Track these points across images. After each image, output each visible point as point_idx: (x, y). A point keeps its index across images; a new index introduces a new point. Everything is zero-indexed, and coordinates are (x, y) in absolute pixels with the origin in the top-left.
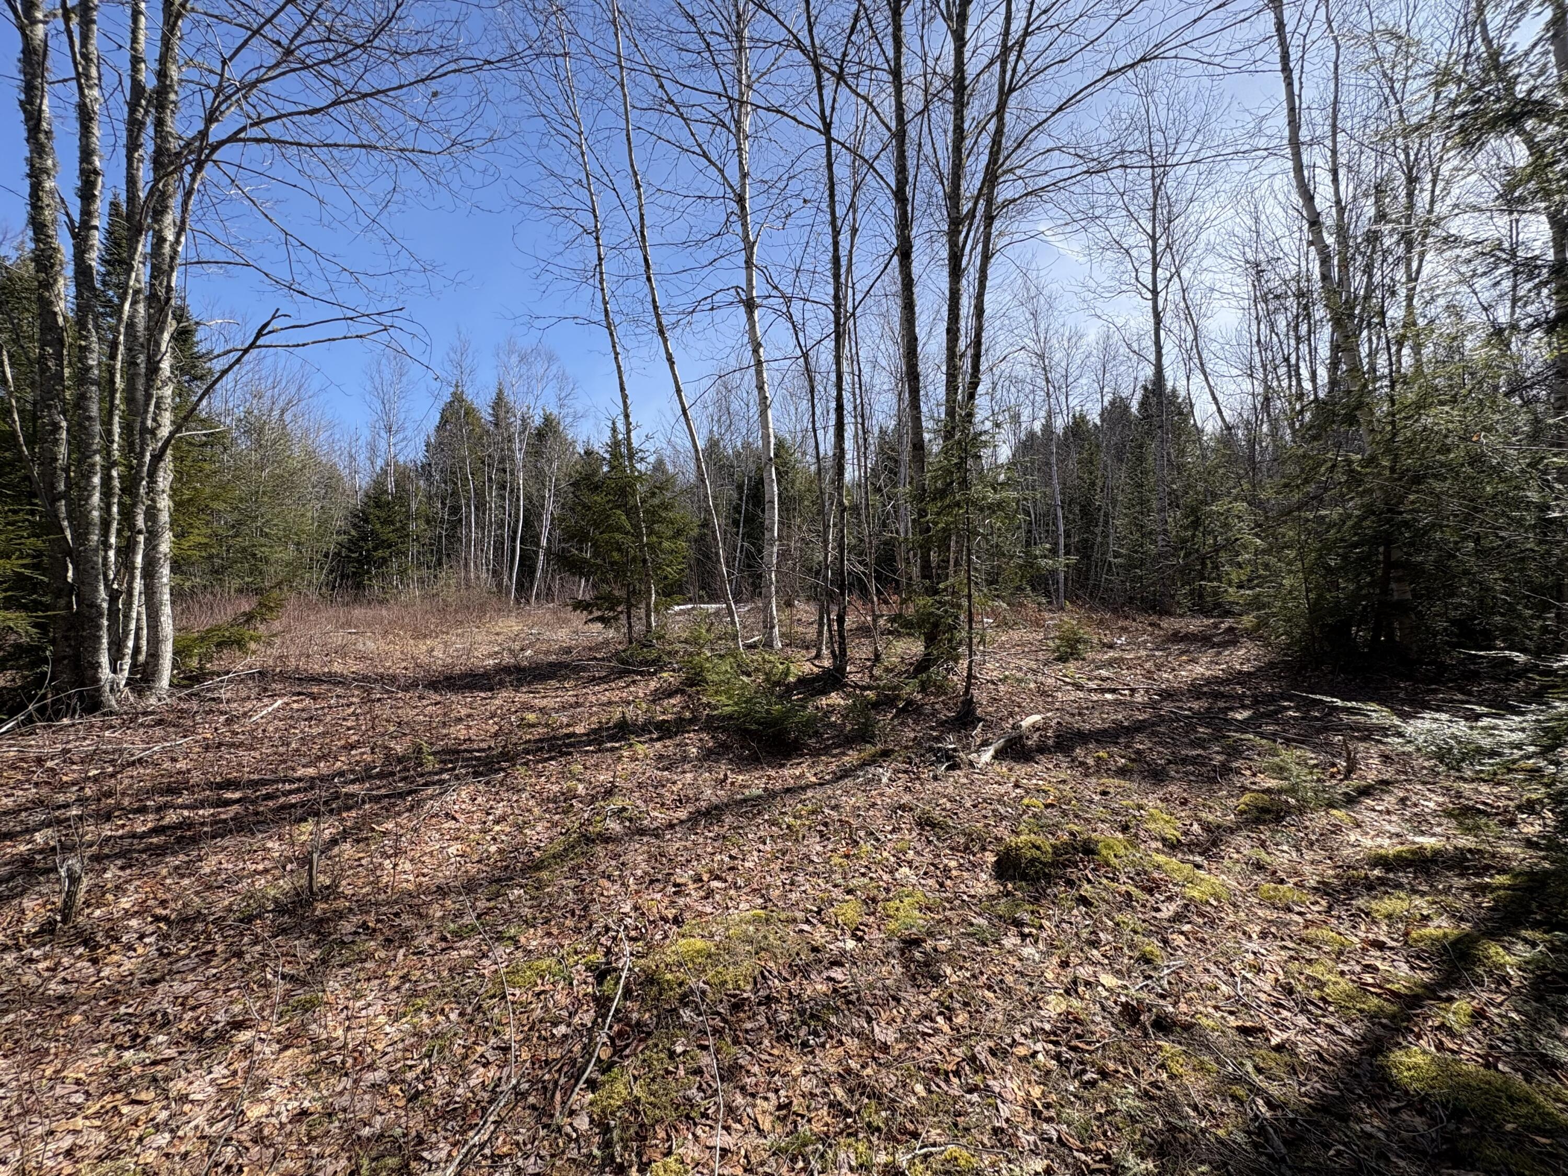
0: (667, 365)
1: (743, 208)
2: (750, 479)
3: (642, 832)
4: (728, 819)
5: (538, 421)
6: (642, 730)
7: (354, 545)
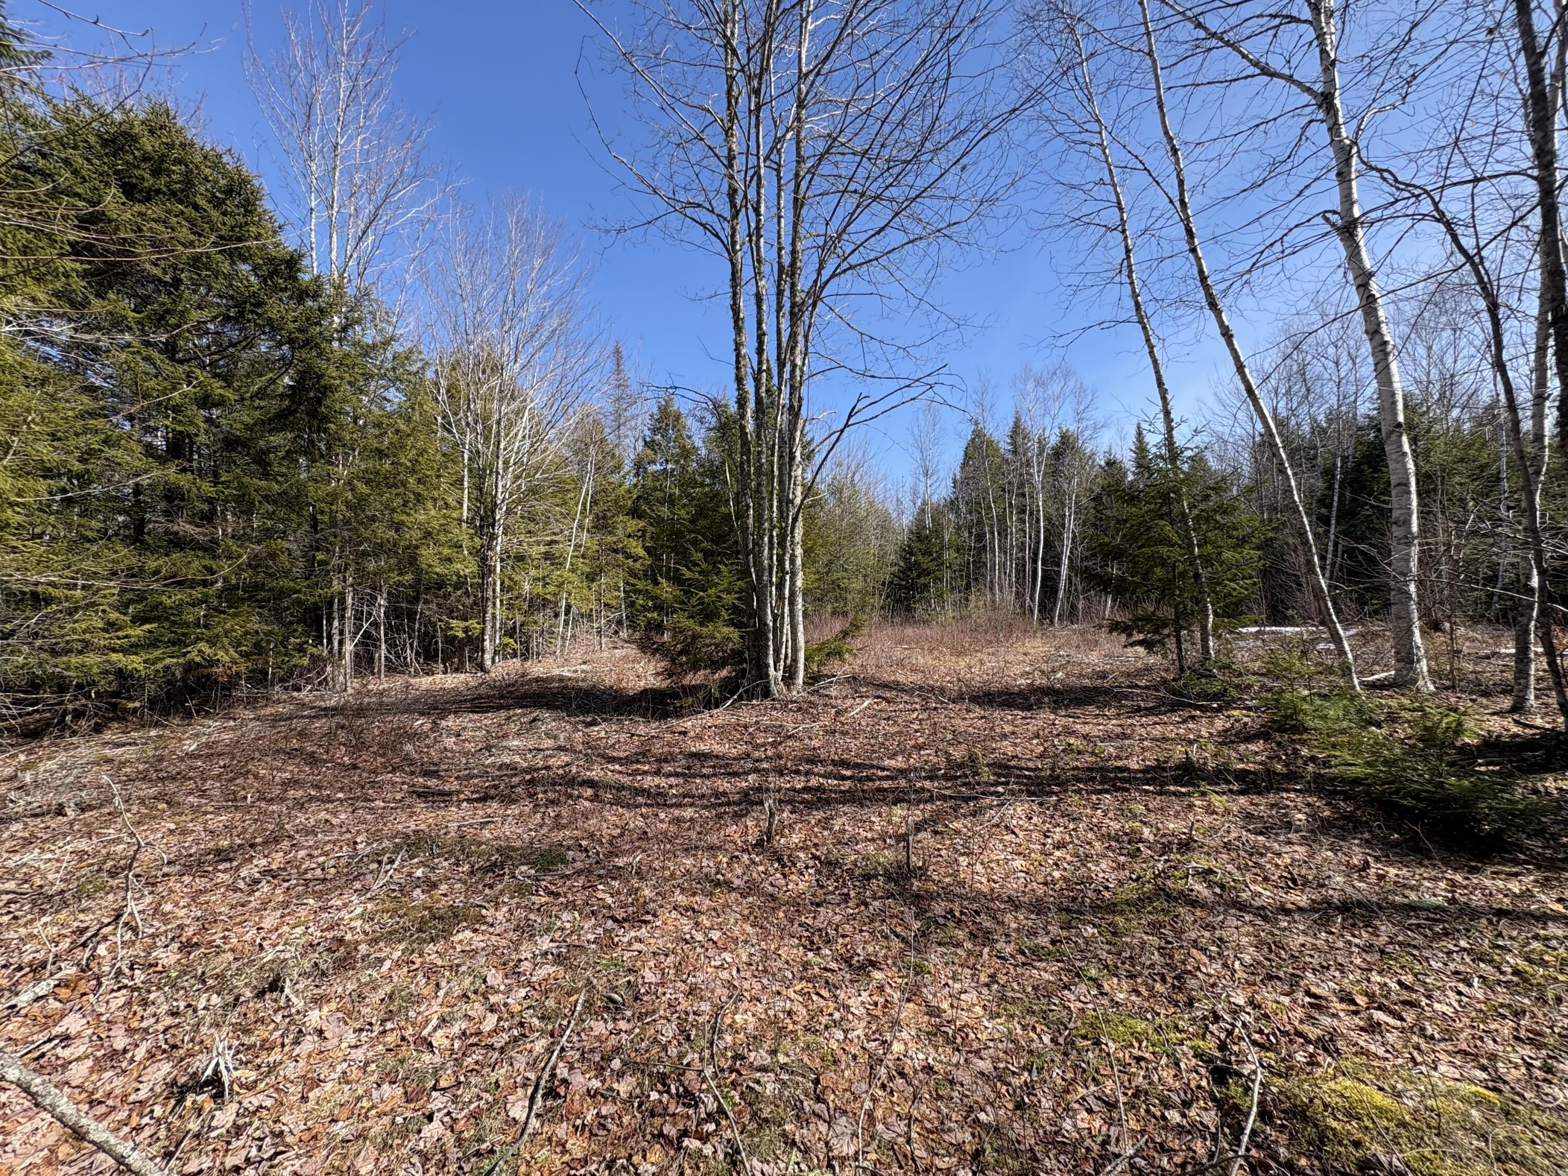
0: (1222, 341)
1: (1330, 107)
2: (1345, 459)
3: (1243, 907)
4: (1385, 929)
5: (1054, 440)
6: (1219, 776)
7: (904, 573)
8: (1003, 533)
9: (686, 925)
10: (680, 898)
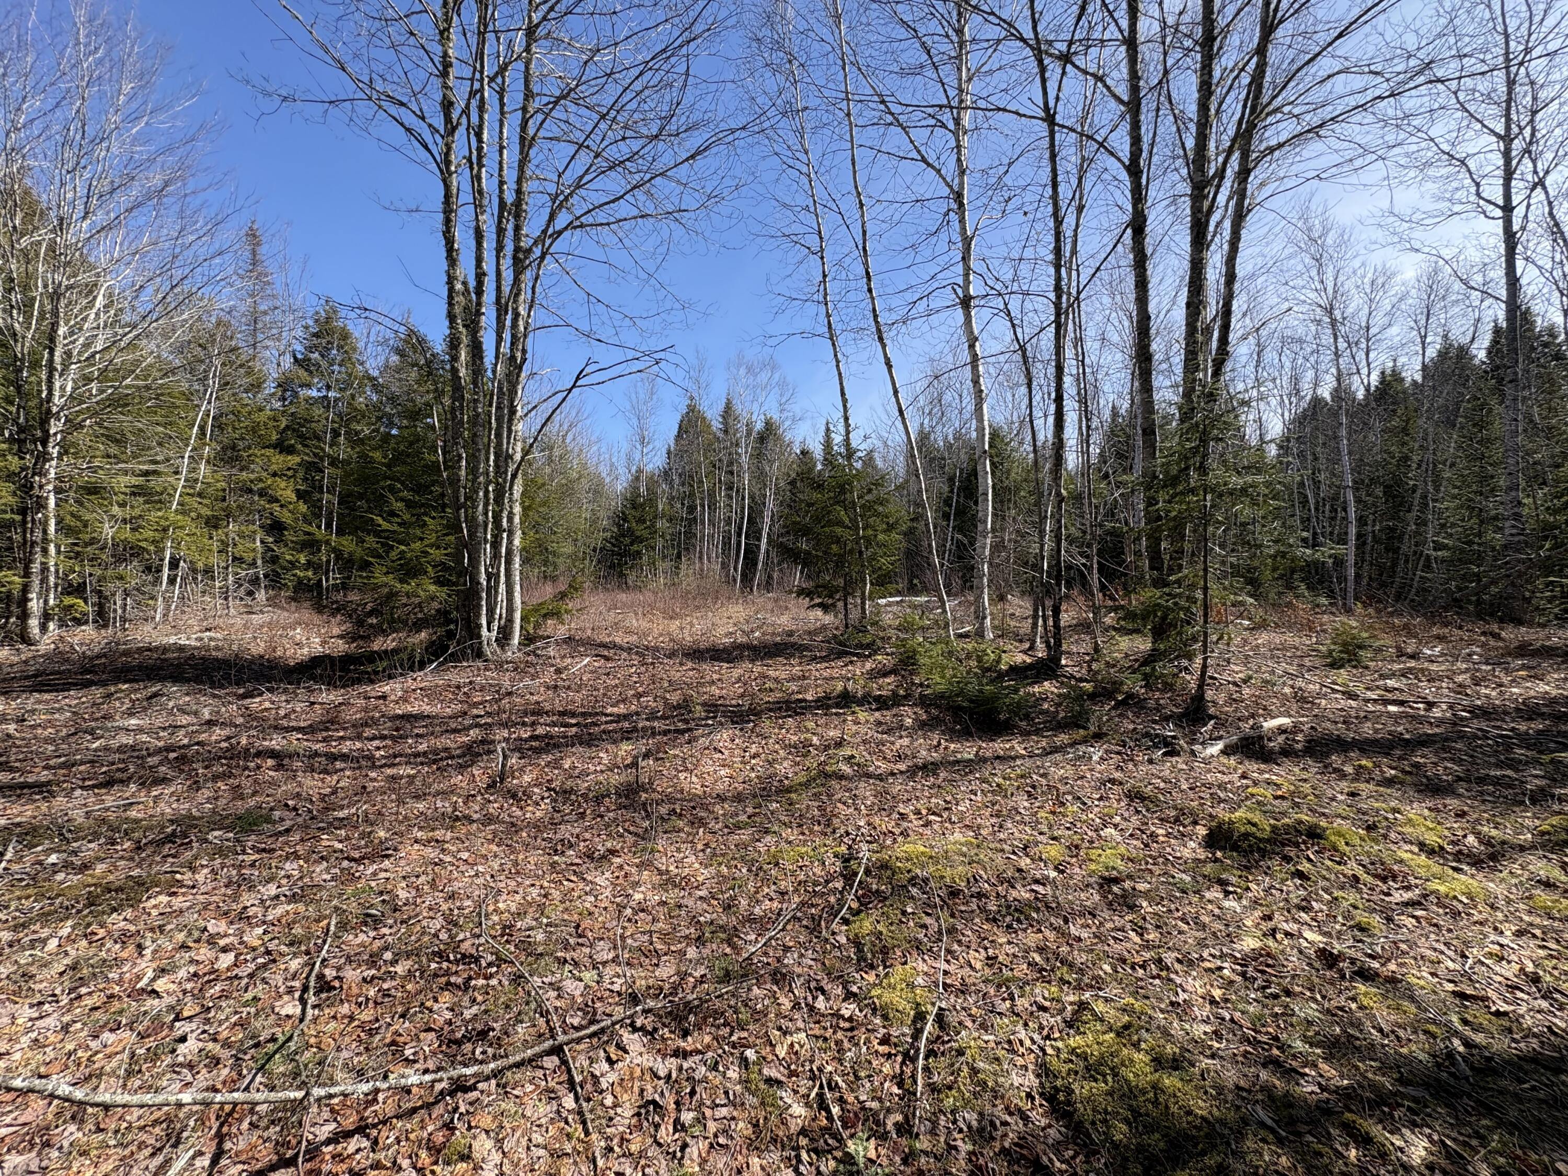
0: (885, 368)
1: (961, 205)
2: (962, 470)
3: (869, 776)
4: (943, 775)
5: (759, 426)
6: (864, 700)
7: (617, 540)
8: (713, 506)
9: (431, 853)
10: (419, 834)
